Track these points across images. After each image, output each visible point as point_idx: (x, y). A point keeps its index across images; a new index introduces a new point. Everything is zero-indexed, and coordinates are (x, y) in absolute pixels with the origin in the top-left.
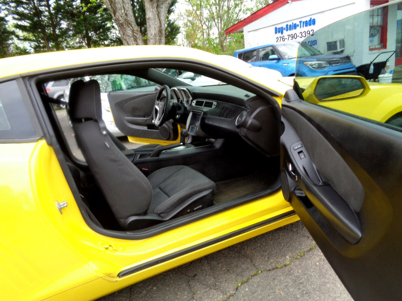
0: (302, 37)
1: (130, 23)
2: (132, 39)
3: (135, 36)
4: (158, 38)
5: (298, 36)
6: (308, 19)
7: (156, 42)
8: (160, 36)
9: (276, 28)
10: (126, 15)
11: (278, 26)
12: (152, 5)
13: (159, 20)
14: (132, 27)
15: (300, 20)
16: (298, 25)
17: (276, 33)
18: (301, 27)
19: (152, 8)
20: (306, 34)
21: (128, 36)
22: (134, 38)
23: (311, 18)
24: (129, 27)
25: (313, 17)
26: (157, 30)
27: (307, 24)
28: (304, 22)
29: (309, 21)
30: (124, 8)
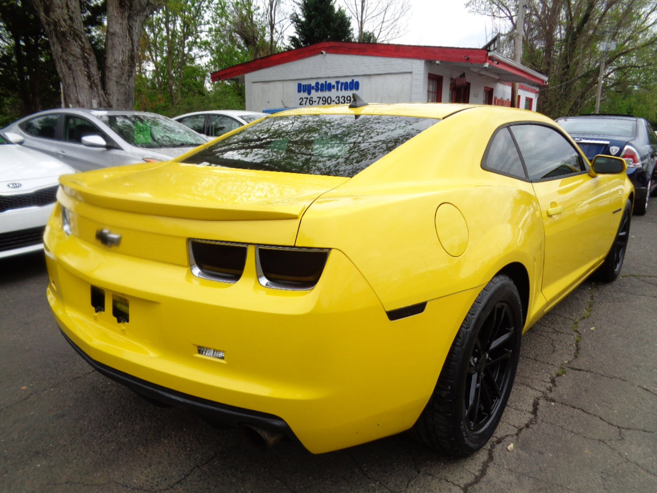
0: (339, 103)
1: (77, 35)
2: (81, 61)
3: (85, 57)
4: (127, 68)
5: (334, 101)
6: (349, 80)
7: (123, 74)
8: (130, 66)
9: (300, 85)
10: (71, 19)
11: (303, 83)
12: (122, 13)
13: (132, 39)
14: (82, 42)
15: (337, 80)
16: (334, 87)
17: (299, 91)
18: (337, 89)
19: (122, 18)
20: (346, 99)
21: (74, 56)
22: (84, 62)
23: (353, 80)
24: (76, 41)
25: (356, 80)
26: (127, 55)
27: (346, 86)
28: (342, 84)
29: (350, 83)
30: (67, 6)
